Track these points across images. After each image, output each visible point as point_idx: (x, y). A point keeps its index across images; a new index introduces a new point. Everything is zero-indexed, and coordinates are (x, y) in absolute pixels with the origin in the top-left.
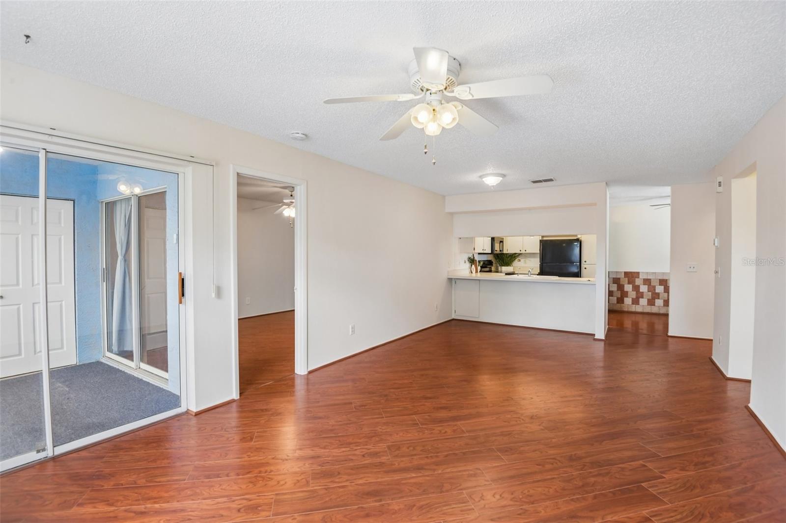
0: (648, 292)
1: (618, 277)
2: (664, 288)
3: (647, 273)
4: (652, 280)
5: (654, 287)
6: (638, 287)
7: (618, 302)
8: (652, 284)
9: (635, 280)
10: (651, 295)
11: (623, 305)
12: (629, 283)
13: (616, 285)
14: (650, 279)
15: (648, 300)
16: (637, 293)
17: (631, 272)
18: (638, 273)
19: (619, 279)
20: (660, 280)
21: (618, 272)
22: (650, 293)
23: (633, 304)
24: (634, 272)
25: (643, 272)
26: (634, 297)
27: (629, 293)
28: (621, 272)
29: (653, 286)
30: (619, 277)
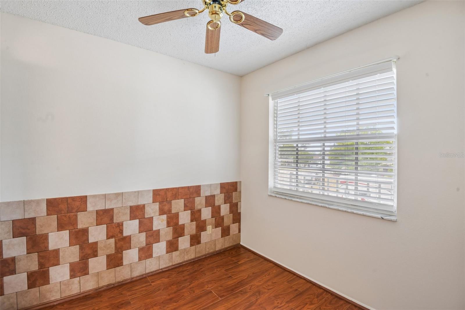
0: (108, 238)
1: (27, 216)
2: (140, 223)
3: (105, 196)
4: (115, 211)
5: (120, 226)
6: (85, 232)
7: (32, 285)
8: (115, 221)
9: (76, 216)
10: (113, 246)
11: (47, 286)
12: (61, 227)
13: (24, 238)
14: (112, 210)
15: (108, 256)
16: (81, 249)
17: (66, 199)
18: (84, 199)
19: (33, 220)
20: (131, 207)
21: (30, 202)
22: (112, 241)
23: (72, 276)
24: (73, 199)
25: (94, 196)
26: (76, 258)
27: (61, 254)
28: (38, 202)
29: (118, 224)
30: (32, 215)
